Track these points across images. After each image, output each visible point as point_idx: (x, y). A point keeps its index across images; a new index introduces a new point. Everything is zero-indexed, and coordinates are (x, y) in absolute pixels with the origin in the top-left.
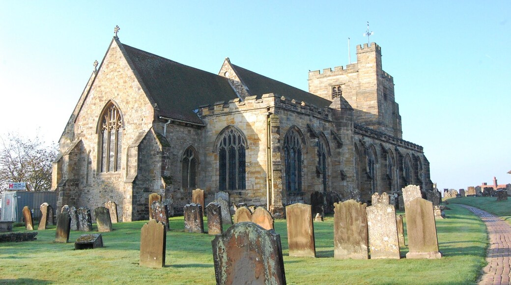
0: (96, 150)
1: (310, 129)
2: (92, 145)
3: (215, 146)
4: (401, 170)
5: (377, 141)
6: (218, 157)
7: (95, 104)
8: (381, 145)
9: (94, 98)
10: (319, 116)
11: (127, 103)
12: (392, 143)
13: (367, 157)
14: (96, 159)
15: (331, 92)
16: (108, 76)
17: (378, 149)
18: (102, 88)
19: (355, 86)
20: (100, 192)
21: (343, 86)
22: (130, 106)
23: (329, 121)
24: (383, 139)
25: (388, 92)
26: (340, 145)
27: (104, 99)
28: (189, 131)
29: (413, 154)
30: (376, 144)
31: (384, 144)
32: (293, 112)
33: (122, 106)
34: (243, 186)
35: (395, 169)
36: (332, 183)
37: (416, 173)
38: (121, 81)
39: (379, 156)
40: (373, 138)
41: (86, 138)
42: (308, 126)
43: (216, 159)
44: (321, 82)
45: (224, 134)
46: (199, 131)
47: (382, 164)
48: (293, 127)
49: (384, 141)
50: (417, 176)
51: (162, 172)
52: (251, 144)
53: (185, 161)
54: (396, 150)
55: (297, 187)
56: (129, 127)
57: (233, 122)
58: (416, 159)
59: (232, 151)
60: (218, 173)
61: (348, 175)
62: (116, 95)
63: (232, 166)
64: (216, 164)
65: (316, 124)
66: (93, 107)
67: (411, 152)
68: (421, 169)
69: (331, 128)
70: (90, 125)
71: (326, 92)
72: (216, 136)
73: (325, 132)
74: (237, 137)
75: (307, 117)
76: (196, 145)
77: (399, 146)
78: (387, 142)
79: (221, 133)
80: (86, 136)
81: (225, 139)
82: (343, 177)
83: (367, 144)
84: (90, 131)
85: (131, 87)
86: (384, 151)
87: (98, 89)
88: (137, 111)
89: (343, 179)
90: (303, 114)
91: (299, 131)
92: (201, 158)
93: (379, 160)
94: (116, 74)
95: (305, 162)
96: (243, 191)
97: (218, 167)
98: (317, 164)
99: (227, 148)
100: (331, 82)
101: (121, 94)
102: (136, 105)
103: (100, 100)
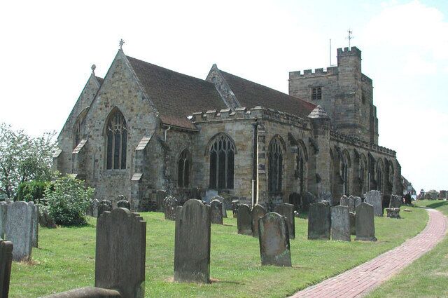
0: (102, 150)
1: (290, 136)
2: (98, 146)
3: (207, 149)
4: (373, 173)
5: (352, 147)
6: (209, 159)
7: (101, 109)
8: (355, 150)
9: (101, 104)
10: (299, 125)
11: (132, 110)
12: (365, 149)
13: (341, 162)
14: (102, 158)
15: (310, 93)
16: (114, 85)
17: (351, 153)
18: (108, 95)
19: (334, 89)
20: (106, 187)
21: (322, 88)
22: (135, 113)
23: (308, 130)
24: (357, 144)
25: (366, 95)
26: (316, 150)
27: (110, 104)
28: (184, 136)
29: (385, 159)
30: (350, 150)
31: (358, 149)
32: (277, 122)
33: (126, 114)
34: (231, 186)
35: (367, 173)
36: (308, 184)
37: (387, 177)
38: (127, 91)
39: (352, 160)
40: (348, 143)
41: (93, 139)
42: (289, 134)
43: (207, 161)
44: (302, 83)
45: (215, 140)
46: (193, 136)
47: (354, 168)
48: (276, 135)
49: (358, 147)
50: (388, 179)
51: (164, 173)
52: (239, 149)
53: (180, 163)
54: (369, 155)
55: (277, 187)
56: (134, 131)
57: (224, 129)
58: (388, 163)
59: (222, 154)
60: (209, 173)
61: (322, 178)
62: (121, 102)
63: (222, 167)
64: (208, 165)
65: (296, 132)
66: (100, 112)
67: (383, 157)
68: (393, 172)
69: (310, 136)
70: (97, 128)
71: (306, 93)
72: (207, 141)
73: (304, 140)
74: (227, 143)
75: (288, 127)
76: (190, 148)
77: (373, 151)
78: (361, 147)
79: (213, 138)
80: (92, 137)
81: (216, 144)
82: (318, 179)
83: (342, 150)
84: (97, 133)
85: (136, 96)
86: (357, 156)
87: (104, 96)
88: (141, 118)
89: (318, 182)
90: (285, 124)
91: (281, 140)
92: (194, 160)
93: (352, 164)
94: (121, 83)
95: (286, 167)
96: (231, 190)
97: (209, 168)
98: (295, 169)
99: (217, 152)
100: (311, 84)
101: (126, 102)
102: (141, 113)
103: (106, 106)
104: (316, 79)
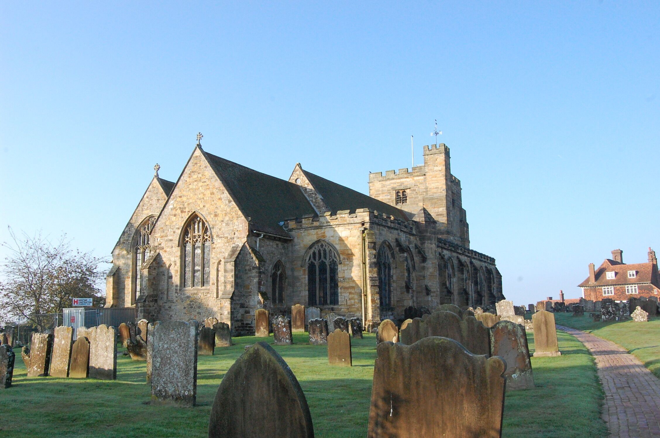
0: (178, 264)
1: (398, 243)
2: (173, 259)
3: (304, 260)
4: (476, 283)
5: (455, 254)
6: (307, 272)
7: (175, 215)
8: (458, 258)
9: (174, 208)
10: (405, 230)
11: (216, 215)
12: (467, 256)
13: (447, 271)
14: (179, 273)
15: (394, 197)
16: (191, 186)
17: (455, 262)
18: (184, 199)
19: (421, 191)
20: (185, 308)
21: (408, 191)
22: (220, 219)
23: (413, 235)
24: (460, 251)
25: (455, 198)
26: (424, 259)
27: (187, 210)
28: (277, 245)
29: (486, 267)
30: (454, 257)
31: (460, 256)
32: (385, 226)
33: (210, 220)
34: (335, 301)
35: (470, 283)
36: (417, 298)
37: (489, 287)
38: (208, 193)
39: (456, 269)
40: (451, 250)
41: (166, 251)
42: (397, 240)
43: (304, 274)
44: (384, 186)
45: (313, 249)
46: (286, 245)
47: (458, 278)
48: (384, 242)
49: (460, 254)
50: (490, 290)
51: (259, 288)
52: (344, 259)
53: (274, 276)
54: (471, 263)
55: (387, 302)
56: (219, 241)
57: (324, 236)
58: (489, 272)
59: (323, 266)
60: (307, 288)
61: (432, 290)
62: (201, 206)
63: (323, 281)
64: (305, 278)
65: (403, 237)
66: (174, 218)
67: (484, 264)
68: (494, 283)
69: (415, 241)
70: (170, 238)
71: (389, 197)
72: (305, 251)
73: (411, 246)
74: (327, 251)
75: (396, 232)
76: (283, 259)
77: (474, 258)
78: (463, 254)
79: (311, 247)
80: (165, 249)
81: (314, 253)
82: (428, 291)
83: (446, 257)
84: (170, 244)
85: (220, 199)
86: (461, 264)
87: (179, 199)
88: (227, 224)
89: (428, 294)
90: (392, 228)
91: (389, 246)
92: (289, 273)
93: (456, 273)
94: (200, 184)
95: (395, 278)
96: (336, 307)
97: (307, 282)
98: (406, 279)
99: (317, 263)
100: (395, 185)
101: (207, 206)
102: (227, 218)
103: (182, 212)
104: (398, 181)
